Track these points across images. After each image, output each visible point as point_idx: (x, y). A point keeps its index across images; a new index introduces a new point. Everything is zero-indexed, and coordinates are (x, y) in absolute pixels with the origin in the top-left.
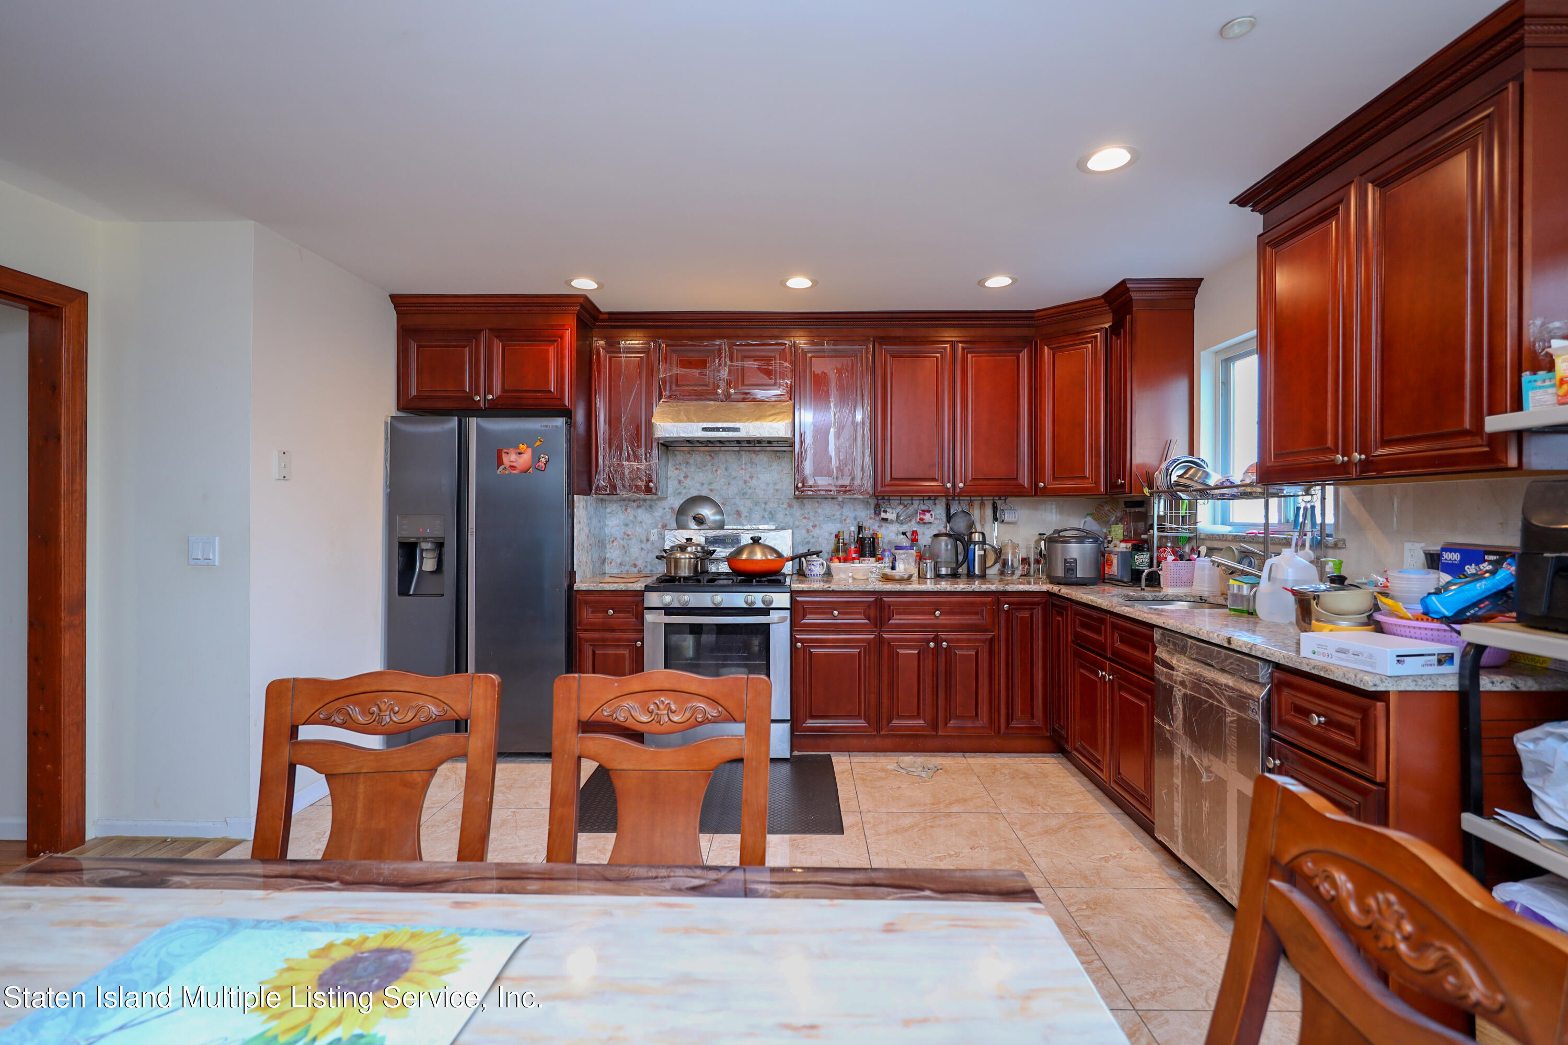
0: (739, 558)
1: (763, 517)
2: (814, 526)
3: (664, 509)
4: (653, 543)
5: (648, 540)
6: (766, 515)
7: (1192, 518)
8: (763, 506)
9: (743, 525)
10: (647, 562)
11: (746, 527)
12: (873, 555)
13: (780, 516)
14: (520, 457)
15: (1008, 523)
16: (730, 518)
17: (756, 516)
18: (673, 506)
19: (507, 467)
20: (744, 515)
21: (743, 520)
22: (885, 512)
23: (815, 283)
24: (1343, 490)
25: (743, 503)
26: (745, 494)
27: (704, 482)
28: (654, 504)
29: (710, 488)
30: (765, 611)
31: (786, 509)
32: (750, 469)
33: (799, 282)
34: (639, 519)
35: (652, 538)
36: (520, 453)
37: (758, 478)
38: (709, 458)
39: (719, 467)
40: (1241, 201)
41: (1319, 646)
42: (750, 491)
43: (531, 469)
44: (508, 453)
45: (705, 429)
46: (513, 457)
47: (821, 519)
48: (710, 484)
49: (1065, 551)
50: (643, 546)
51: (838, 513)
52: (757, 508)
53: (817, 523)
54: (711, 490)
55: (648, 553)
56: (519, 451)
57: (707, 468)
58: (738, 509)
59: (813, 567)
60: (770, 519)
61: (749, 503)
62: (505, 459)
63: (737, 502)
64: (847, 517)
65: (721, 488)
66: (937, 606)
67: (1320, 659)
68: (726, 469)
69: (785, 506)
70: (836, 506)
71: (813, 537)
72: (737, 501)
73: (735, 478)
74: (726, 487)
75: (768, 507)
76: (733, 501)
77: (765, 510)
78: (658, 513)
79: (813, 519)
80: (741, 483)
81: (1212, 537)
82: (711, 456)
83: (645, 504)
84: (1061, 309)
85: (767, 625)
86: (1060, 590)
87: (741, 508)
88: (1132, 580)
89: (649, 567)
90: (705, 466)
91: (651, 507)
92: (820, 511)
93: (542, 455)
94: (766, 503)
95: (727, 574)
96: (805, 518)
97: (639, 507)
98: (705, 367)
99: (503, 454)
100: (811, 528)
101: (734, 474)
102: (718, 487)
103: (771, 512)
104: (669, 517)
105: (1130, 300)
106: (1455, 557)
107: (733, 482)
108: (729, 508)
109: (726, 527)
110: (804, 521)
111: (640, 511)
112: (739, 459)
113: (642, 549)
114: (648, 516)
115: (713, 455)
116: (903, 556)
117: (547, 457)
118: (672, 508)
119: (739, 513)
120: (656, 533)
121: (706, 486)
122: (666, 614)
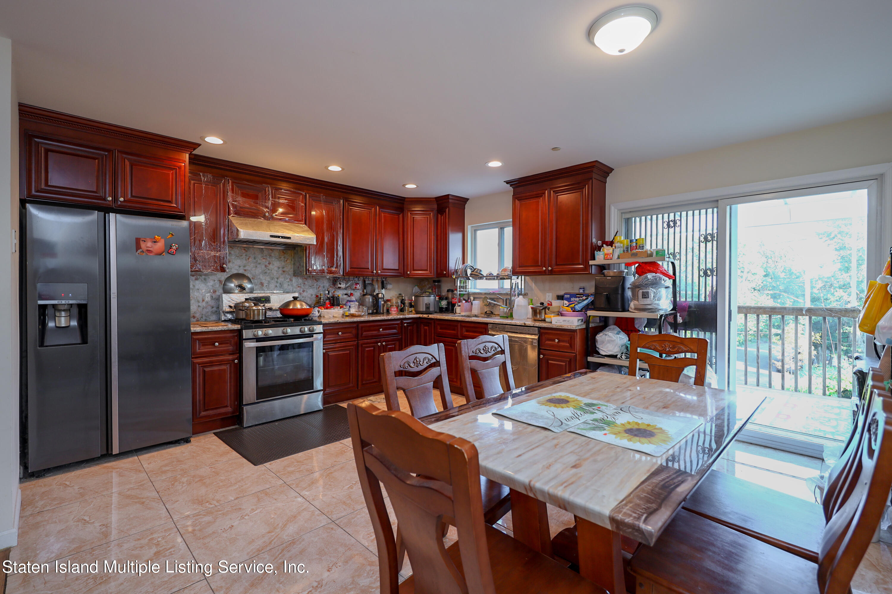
0: (288, 308)
1: (276, 286)
2: (304, 291)
3: (214, 281)
4: (208, 302)
5: (203, 301)
6: (278, 285)
7: (465, 287)
8: (276, 280)
9: (265, 291)
10: (202, 314)
11: (266, 292)
12: (338, 305)
13: (285, 286)
14: (155, 244)
15: (388, 289)
16: (257, 287)
17: (272, 286)
18: (221, 279)
19: (144, 251)
20: (265, 285)
21: (264, 288)
22: (340, 284)
23: (343, 169)
24: (527, 278)
25: (264, 278)
26: (266, 273)
27: (241, 265)
28: (207, 278)
29: (245, 269)
30: (310, 335)
31: (288, 282)
32: (268, 259)
33: (335, 168)
34: (197, 287)
35: (206, 299)
36: (155, 242)
37: (273, 264)
38: (244, 251)
39: (250, 257)
40: (507, 182)
41: (558, 320)
42: (268, 271)
43: (164, 253)
44: (145, 241)
45: (272, 236)
46: (149, 244)
47: (307, 287)
48: (244, 266)
49: (423, 300)
50: (200, 304)
51: (315, 284)
52: (273, 281)
53: (305, 290)
54: (245, 270)
55: (203, 308)
56: (154, 240)
57: (242, 257)
58: (262, 281)
59: (314, 312)
60: (280, 287)
61: (268, 278)
62: (143, 245)
63: (261, 278)
64: (320, 286)
65: (251, 269)
66: (381, 326)
67: (558, 324)
68: (255, 258)
69: (288, 280)
70: (315, 281)
71: (303, 297)
72: (261, 276)
73: (260, 264)
74: (254, 269)
75: (279, 281)
76: (258, 277)
77: (277, 282)
78: (211, 283)
79: (303, 287)
80: (263, 266)
81: (474, 294)
82: (245, 250)
83: (201, 278)
84: (415, 199)
85: (312, 342)
86: (428, 316)
87: (263, 281)
88: (440, 311)
89: (204, 318)
90: (241, 256)
91: (205, 279)
92: (306, 283)
93: (174, 244)
94: (277, 279)
95: (281, 318)
96: (299, 287)
97: (196, 279)
98: (257, 199)
99: (141, 241)
100: (302, 292)
101: (259, 261)
102: (250, 269)
103: (280, 284)
104: (217, 286)
105: (449, 201)
106: (569, 296)
107: (258, 266)
108: (256, 281)
109: (254, 292)
110: (298, 288)
111: (197, 282)
112: (262, 253)
113: (199, 306)
114: (203, 285)
115: (246, 249)
116: (353, 305)
117: (177, 246)
118: (220, 281)
119: (262, 284)
120: (209, 296)
121: (242, 267)
122: (257, 342)
